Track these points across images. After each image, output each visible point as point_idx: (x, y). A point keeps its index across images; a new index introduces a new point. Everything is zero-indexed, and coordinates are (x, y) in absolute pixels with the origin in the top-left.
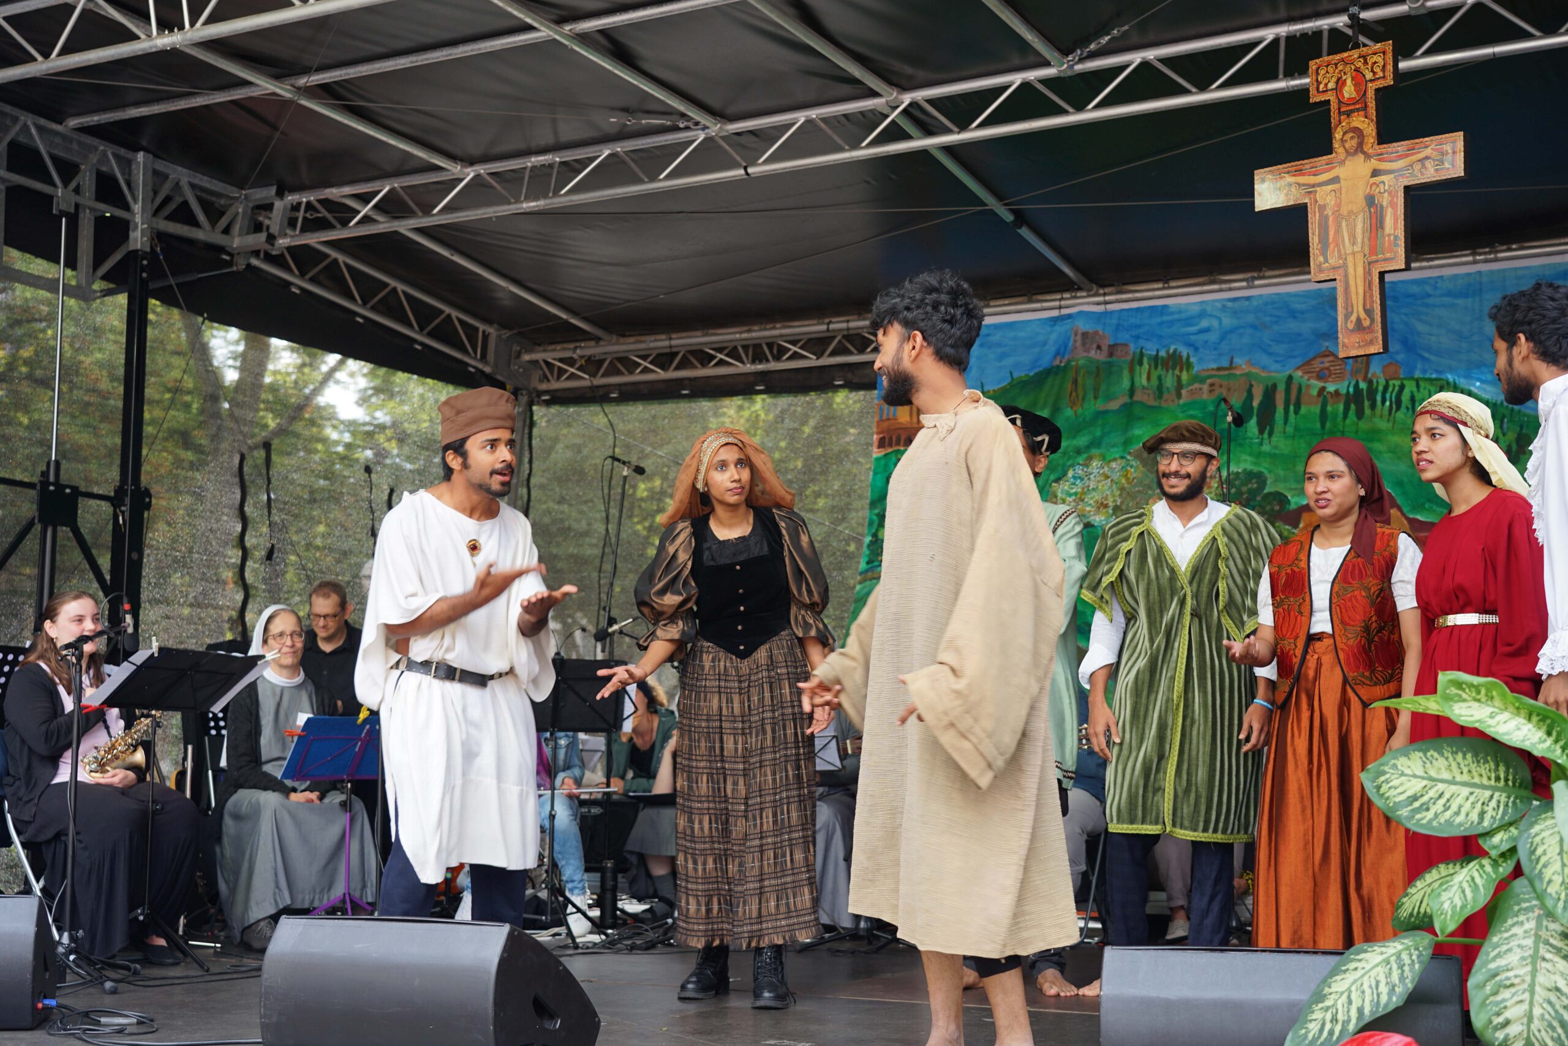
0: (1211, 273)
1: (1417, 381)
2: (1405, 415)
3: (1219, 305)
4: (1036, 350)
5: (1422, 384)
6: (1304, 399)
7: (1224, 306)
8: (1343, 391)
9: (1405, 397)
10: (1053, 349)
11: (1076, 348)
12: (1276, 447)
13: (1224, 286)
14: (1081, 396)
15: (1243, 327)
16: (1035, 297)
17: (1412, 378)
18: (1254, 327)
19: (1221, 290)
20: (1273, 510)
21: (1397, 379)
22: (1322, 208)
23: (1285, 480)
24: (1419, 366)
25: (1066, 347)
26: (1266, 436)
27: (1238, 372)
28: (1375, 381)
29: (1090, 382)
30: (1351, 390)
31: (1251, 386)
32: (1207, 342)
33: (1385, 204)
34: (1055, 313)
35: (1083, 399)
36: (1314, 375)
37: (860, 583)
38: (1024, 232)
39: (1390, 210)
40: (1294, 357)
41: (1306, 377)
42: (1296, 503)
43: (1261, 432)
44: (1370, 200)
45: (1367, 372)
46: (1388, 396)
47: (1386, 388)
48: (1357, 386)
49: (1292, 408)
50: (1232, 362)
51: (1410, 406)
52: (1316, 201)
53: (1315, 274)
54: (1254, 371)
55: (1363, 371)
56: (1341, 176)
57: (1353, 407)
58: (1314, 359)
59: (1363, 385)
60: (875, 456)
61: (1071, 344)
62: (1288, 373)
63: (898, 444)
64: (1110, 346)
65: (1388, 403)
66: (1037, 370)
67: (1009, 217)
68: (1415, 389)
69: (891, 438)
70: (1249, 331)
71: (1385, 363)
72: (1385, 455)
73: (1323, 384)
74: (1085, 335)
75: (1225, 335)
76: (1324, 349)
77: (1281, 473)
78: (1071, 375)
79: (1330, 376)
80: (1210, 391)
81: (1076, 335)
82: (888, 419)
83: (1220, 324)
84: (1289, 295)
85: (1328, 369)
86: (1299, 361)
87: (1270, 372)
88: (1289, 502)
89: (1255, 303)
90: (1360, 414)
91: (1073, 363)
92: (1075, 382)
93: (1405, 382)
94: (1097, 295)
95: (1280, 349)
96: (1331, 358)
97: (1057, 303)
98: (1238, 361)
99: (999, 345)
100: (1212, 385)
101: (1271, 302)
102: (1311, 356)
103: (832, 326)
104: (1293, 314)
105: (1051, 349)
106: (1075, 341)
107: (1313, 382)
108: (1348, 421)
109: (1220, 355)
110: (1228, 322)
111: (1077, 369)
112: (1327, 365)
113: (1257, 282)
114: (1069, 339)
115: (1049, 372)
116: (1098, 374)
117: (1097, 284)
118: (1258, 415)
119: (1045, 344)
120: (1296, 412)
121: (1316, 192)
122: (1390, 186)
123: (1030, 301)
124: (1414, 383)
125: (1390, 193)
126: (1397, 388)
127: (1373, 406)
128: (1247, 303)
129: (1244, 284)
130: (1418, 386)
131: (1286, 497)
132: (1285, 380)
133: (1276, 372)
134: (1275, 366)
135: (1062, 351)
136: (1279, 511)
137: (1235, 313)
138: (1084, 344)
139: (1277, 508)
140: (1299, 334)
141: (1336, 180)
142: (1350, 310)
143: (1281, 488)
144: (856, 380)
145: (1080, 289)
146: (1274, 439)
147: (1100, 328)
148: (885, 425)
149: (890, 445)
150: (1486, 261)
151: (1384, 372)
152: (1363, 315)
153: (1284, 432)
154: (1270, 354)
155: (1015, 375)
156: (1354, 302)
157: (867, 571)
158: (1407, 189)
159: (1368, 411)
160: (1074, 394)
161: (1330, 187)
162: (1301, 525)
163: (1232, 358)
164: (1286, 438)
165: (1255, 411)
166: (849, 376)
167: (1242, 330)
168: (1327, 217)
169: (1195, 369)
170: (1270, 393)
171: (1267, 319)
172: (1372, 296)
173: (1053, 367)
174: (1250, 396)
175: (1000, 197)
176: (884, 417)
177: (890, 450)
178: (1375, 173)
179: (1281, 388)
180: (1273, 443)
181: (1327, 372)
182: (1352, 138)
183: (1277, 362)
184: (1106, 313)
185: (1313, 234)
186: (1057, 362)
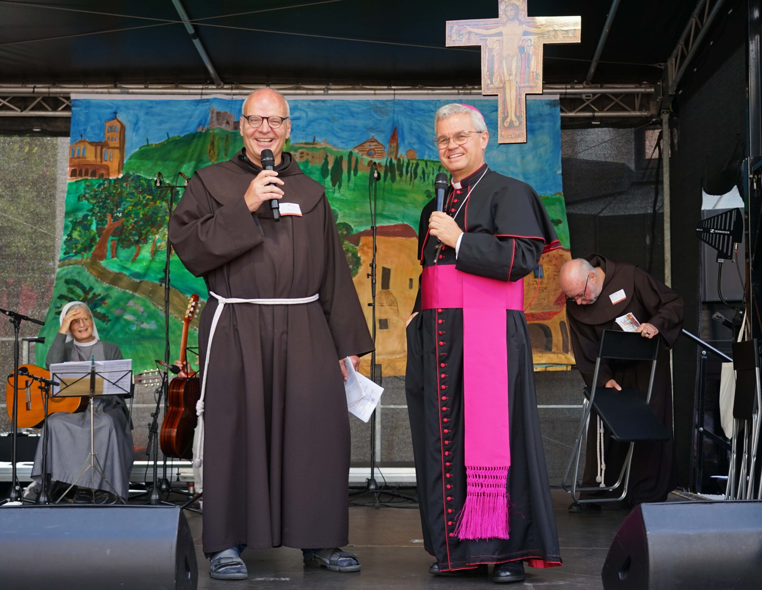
0: (297, 83)
1: (426, 162)
2: (419, 181)
3: (306, 103)
4: (185, 120)
5: (429, 164)
6: (359, 166)
7: (309, 105)
8: (383, 164)
9: (419, 171)
10: (197, 121)
11: (213, 122)
12: (343, 195)
13: (309, 92)
14: (216, 154)
15: (321, 119)
16: (180, 86)
17: (423, 160)
18: (328, 119)
19: (307, 94)
20: (343, 234)
21: (415, 159)
22: (491, 50)
23: (350, 216)
24: (427, 153)
25: (206, 120)
26: (337, 187)
27: (318, 147)
28: (402, 160)
29: (222, 144)
30: (388, 164)
31: (327, 156)
32: (298, 126)
33: (531, 53)
34: (198, 97)
35: (218, 155)
36: (366, 152)
37: (60, 267)
38: (197, 42)
39: (534, 57)
40: (353, 141)
41: (360, 154)
42: (356, 231)
43: (334, 185)
44: (522, 49)
45: (397, 154)
46: (409, 169)
47: (408, 164)
48: (391, 161)
49: (352, 172)
50: (314, 140)
51: (422, 177)
52: (487, 46)
53: (484, 90)
54: (329, 147)
55: (395, 153)
56: (503, 32)
57: (389, 174)
58: (365, 143)
59: (395, 162)
60: (68, 182)
61: (209, 119)
62: (349, 150)
63: (86, 174)
64: (235, 122)
65: (409, 174)
66: (186, 133)
67: (191, 30)
68: (425, 167)
69: (81, 171)
70: (325, 122)
71: (408, 149)
72: (409, 205)
73: (370, 159)
74: (218, 114)
75: (310, 123)
76: (371, 137)
77: (347, 211)
78: (209, 139)
79: (375, 154)
80: (301, 157)
81: (213, 113)
82: (79, 157)
83: (307, 116)
84: (349, 101)
85: (374, 150)
86: (356, 143)
87: (338, 148)
88: (352, 229)
89: (329, 105)
90: (393, 179)
91: (211, 131)
92: (212, 143)
93: (419, 162)
94: (222, 88)
95: (345, 135)
96: (375, 143)
97: (200, 91)
98: (318, 139)
99: (159, 115)
100: (302, 153)
101: (338, 105)
102: (364, 140)
103: (36, 90)
104: (352, 114)
105: (195, 121)
106: (212, 117)
107: (365, 157)
108: (386, 183)
109: (307, 135)
110: (311, 114)
111: (214, 136)
112: (373, 147)
113: (330, 92)
114: (208, 115)
115: (194, 136)
116: (227, 140)
117: (223, 81)
118: (331, 175)
119: (191, 117)
120: (355, 175)
121: (487, 40)
122: (534, 43)
123: (177, 88)
124: (424, 163)
125: (534, 47)
126: (414, 166)
127: (401, 175)
128: (323, 104)
129: (322, 92)
130: (426, 165)
131: (350, 226)
132: (348, 154)
133: (343, 149)
134: (341, 145)
135: (203, 122)
136: (346, 234)
137: (316, 110)
138: (218, 120)
139: (345, 233)
140: (355, 127)
141: (500, 34)
142: (506, 115)
143: (347, 221)
144: (49, 129)
145: (212, 83)
146: (342, 190)
147: (228, 110)
148: (76, 161)
149: (80, 175)
150: (465, 94)
151: (407, 155)
152: (514, 118)
153: (348, 187)
154: (339, 137)
155: (171, 135)
156: (509, 110)
157: (64, 259)
158: (545, 45)
159: (398, 178)
160: (212, 152)
161: (496, 38)
162: (360, 244)
163: (315, 138)
164: (349, 190)
165: (330, 172)
166: (45, 126)
167: (320, 121)
168: (493, 56)
169: (291, 142)
170: (338, 161)
171: (336, 115)
172: (520, 108)
173: (197, 133)
174: (326, 163)
175: (190, 17)
176: (76, 156)
177: (80, 179)
178: (526, 33)
179: (346, 159)
180: (342, 193)
181: (373, 152)
182: (511, 10)
183: (343, 142)
184: (232, 101)
185: (484, 66)
186: (200, 130)
